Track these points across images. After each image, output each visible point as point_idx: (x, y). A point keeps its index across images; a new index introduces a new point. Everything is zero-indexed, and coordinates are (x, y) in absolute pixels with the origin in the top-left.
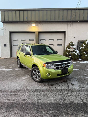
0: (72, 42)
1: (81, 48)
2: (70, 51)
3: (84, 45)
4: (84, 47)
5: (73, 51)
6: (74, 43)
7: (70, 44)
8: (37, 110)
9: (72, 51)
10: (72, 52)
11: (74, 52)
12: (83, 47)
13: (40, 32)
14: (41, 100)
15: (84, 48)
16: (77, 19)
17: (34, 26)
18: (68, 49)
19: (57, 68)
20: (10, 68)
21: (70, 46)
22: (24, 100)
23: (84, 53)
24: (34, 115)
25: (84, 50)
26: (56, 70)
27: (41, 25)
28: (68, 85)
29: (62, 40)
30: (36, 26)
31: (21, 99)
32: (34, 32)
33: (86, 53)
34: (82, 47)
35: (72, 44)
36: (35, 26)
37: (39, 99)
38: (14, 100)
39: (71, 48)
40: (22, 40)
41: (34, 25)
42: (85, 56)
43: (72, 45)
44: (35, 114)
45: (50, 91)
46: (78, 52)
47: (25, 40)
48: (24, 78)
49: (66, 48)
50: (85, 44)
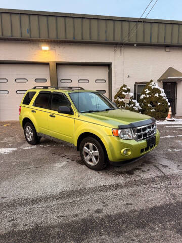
0: (125, 86)
1: (142, 97)
2: (125, 103)
3: (148, 91)
4: (149, 94)
5: (130, 103)
6: (129, 88)
7: (123, 89)
8: (140, 226)
9: (128, 102)
10: (127, 104)
11: (132, 105)
12: (146, 94)
13: (59, 64)
14: (131, 204)
15: (148, 96)
16: (133, 40)
17: (46, 51)
18: (120, 100)
19: (139, 137)
20: (9, 147)
21: (124, 93)
22: (98, 211)
23: (149, 105)
24: (142, 237)
25: (149, 100)
26: (139, 141)
27: (62, 48)
28: (158, 168)
29: (104, 81)
30: (51, 49)
31: (89, 210)
32: (47, 64)
33: (153, 106)
34: (144, 95)
35: (126, 89)
36: (49, 51)
37: (127, 204)
38: (76, 215)
39: (126, 96)
40: (17, 81)
41: (45, 48)
42: (151, 111)
43: (126, 91)
44: (144, 235)
45: (135, 184)
46: (137, 104)
47: (25, 81)
48: (60, 166)
49: (115, 97)
50: (149, 88)
